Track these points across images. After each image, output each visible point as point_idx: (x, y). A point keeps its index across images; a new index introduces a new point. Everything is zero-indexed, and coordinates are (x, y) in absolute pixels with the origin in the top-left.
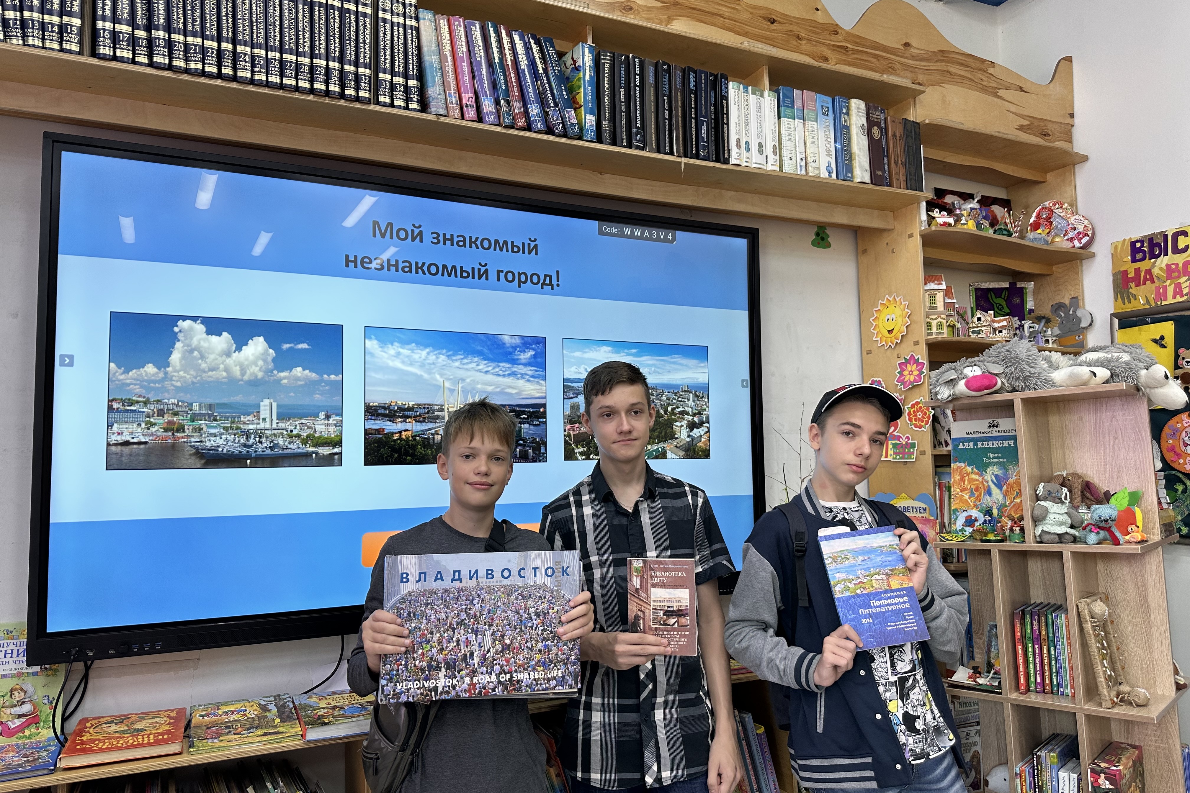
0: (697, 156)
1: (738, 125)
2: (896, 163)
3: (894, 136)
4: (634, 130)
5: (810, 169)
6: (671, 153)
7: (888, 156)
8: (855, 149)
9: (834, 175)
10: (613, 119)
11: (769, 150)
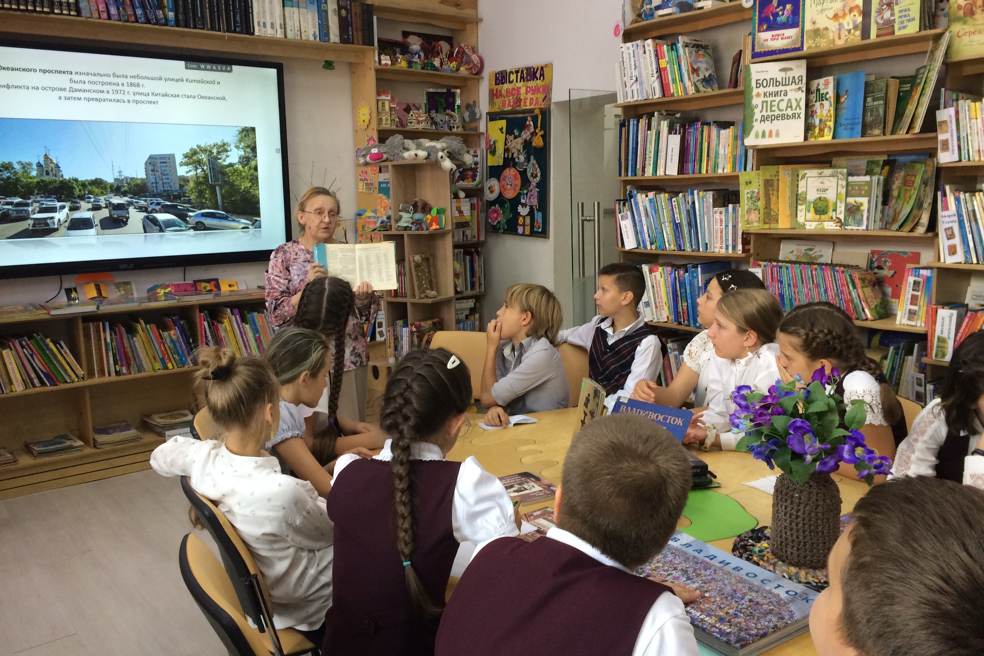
0: (235, 32)
1: (258, 13)
2: (357, 30)
3: (356, 14)
4: (197, 19)
5: (303, 36)
6: (220, 30)
7: (352, 26)
8: (330, 24)
9: (318, 39)
10: (185, 13)
11: (278, 27)
